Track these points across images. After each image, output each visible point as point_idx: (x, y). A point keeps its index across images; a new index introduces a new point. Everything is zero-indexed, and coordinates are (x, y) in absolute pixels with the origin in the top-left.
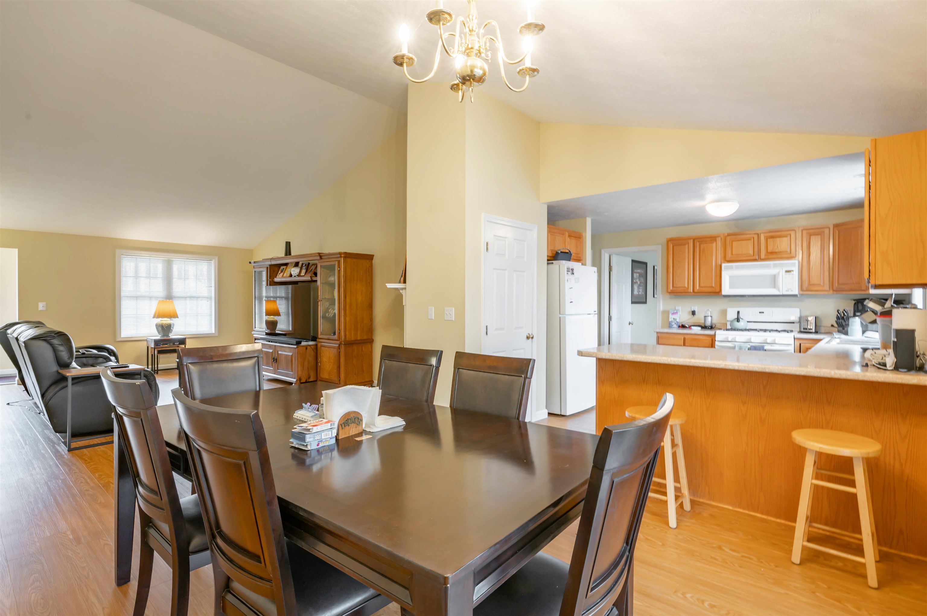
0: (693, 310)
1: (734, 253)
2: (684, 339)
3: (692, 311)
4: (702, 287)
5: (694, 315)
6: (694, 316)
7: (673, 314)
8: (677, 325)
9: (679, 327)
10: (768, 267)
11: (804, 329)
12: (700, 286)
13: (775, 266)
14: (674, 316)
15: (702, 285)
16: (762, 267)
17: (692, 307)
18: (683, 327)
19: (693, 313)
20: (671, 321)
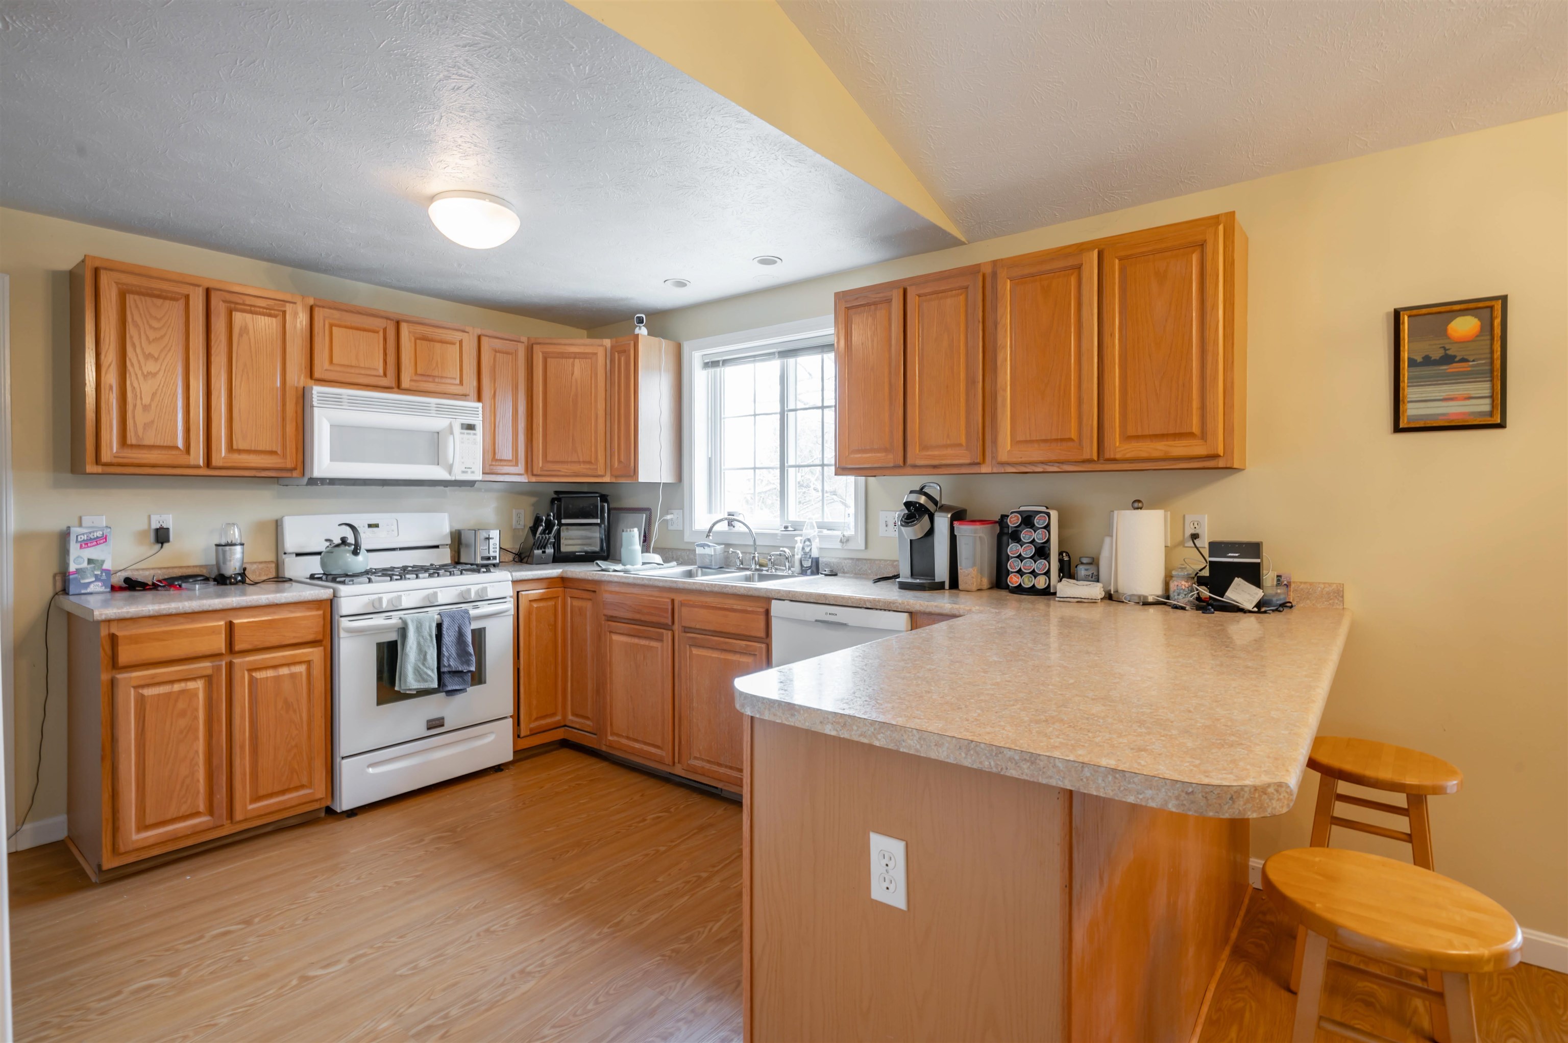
0: (155, 525)
1: (335, 361)
2: (230, 626)
3: (157, 530)
4: (239, 451)
5: (162, 544)
6: (166, 545)
7: (86, 544)
8: (104, 585)
9: (114, 589)
10: (424, 410)
11: (483, 558)
12: (231, 448)
13: (439, 409)
14: (93, 553)
15: (239, 443)
16: (412, 409)
17: (152, 517)
18: (132, 585)
19: (161, 536)
20: (78, 571)
